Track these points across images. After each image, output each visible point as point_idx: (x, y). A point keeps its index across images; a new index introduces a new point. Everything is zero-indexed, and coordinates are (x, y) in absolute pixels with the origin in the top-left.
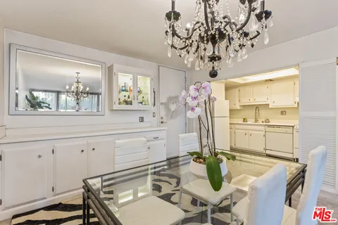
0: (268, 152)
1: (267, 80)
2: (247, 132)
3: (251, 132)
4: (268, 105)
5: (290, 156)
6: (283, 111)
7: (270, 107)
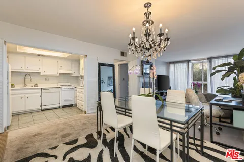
0: (43, 107)
1: (39, 55)
3: (27, 95)
6: (47, 78)
7: (41, 74)
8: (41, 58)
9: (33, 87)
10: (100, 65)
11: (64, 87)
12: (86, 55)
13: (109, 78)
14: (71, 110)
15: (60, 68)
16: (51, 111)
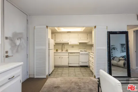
0: (70, 65)
1: (68, 32)
2: (60, 56)
3: (62, 56)
4: (68, 43)
5: (78, 65)
6: (73, 46)
7: (69, 44)
8: (69, 34)
9: (66, 52)
10: (110, 33)
11: (81, 52)
12: (96, 26)
13: (122, 45)
14: (85, 71)
15: (80, 39)
16: (73, 68)
